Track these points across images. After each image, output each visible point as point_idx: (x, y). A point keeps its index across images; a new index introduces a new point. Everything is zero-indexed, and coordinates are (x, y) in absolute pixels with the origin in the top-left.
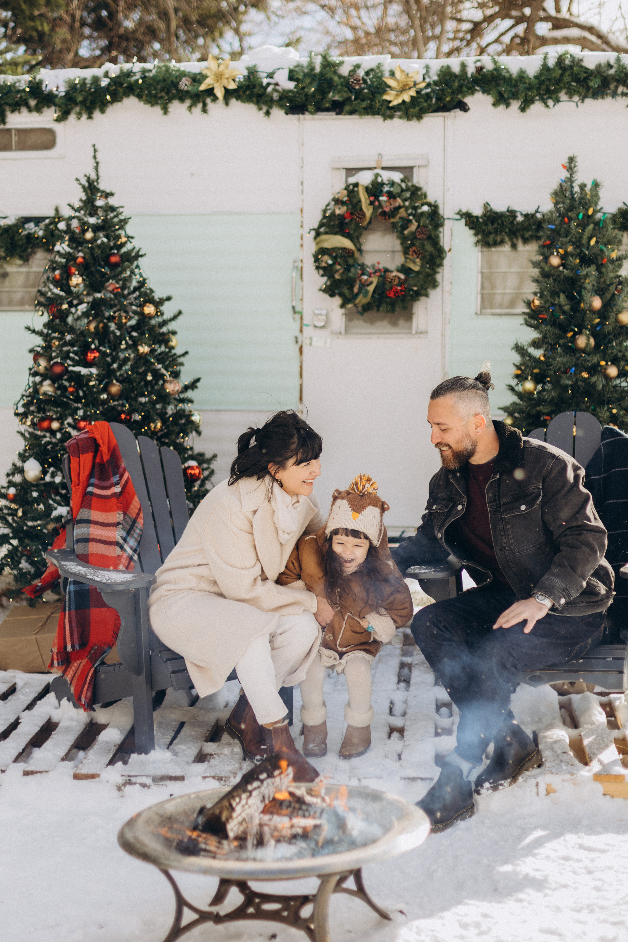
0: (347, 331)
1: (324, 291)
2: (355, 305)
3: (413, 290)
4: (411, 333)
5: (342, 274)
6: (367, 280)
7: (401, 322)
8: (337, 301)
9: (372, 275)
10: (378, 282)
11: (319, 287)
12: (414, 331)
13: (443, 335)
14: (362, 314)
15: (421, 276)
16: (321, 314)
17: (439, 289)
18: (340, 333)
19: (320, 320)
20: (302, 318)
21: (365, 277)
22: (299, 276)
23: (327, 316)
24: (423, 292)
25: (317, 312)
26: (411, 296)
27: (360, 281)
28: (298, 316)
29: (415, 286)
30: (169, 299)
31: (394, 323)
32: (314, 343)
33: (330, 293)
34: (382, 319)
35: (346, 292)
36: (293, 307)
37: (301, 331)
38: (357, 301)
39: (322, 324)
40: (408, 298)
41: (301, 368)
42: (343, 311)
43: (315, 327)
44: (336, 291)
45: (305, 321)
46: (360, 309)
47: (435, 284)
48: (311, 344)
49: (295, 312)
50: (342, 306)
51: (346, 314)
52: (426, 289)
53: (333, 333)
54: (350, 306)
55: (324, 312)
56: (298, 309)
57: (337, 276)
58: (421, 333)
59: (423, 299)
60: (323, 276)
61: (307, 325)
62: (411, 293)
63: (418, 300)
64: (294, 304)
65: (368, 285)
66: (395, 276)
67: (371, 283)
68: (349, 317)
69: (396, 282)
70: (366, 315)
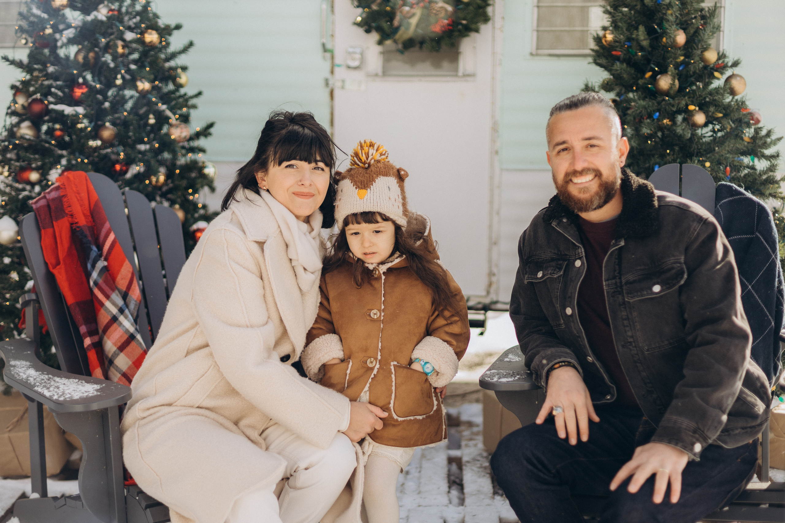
0: (385, 73)
1: (359, 25)
2: (395, 42)
3: (461, 24)
4: (456, 76)
5: (380, 5)
6: (408, 12)
7: (446, 64)
8: (375, 36)
9: (415, 6)
10: (422, 15)
11: (352, 20)
12: (460, 73)
13: (493, 78)
14: (401, 52)
15: (471, 8)
16: (355, 53)
17: (490, 24)
18: (376, 75)
19: (354, 59)
20: (333, 58)
21: (407, 9)
22: (329, 9)
23: (362, 54)
24: (473, 26)
25: (351, 50)
26: (459, 31)
27: (401, 12)
28: (328, 55)
29: (464, 19)
30: (178, 27)
31: (437, 65)
32: (348, 85)
33: (366, 27)
34: (423, 61)
35: (385, 25)
36: (324, 45)
37: (332, 72)
38: (397, 36)
39: (356, 63)
40: (456, 34)
41: (332, 114)
42: (379, 48)
43: (349, 67)
44: (374, 25)
45: (337, 61)
46: (400, 46)
47: (486, 19)
48: (343, 87)
49: (325, 50)
50: (380, 43)
51: (383, 53)
52: (476, 23)
53: (368, 75)
54: (388, 42)
55: (358, 50)
56: (329, 46)
57: (375, 7)
58: (469, 75)
59: (473, 35)
60: (358, 7)
61: (339, 66)
62: (460, 27)
63: (467, 36)
64: (324, 41)
65: (410, 17)
66: (442, 7)
67: (414, 15)
68: (387, 56)
69: (443, 14)
70: (407, 54)
